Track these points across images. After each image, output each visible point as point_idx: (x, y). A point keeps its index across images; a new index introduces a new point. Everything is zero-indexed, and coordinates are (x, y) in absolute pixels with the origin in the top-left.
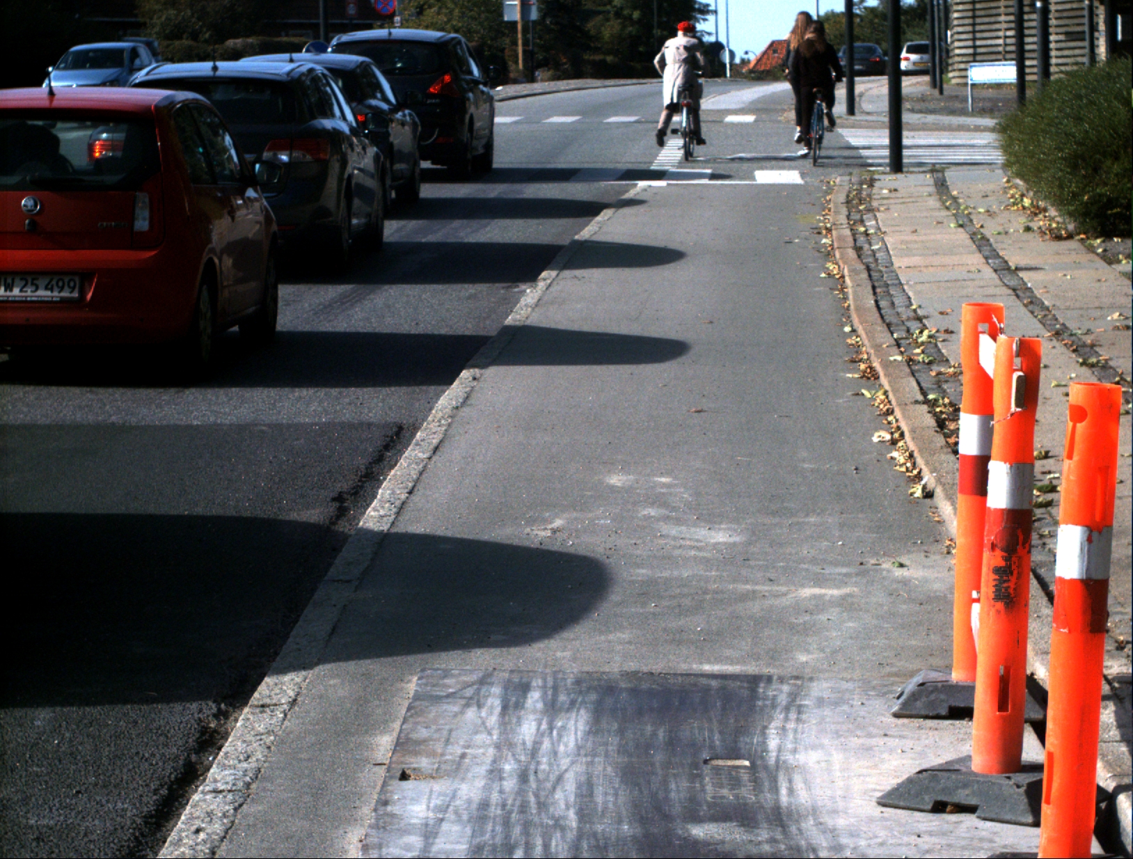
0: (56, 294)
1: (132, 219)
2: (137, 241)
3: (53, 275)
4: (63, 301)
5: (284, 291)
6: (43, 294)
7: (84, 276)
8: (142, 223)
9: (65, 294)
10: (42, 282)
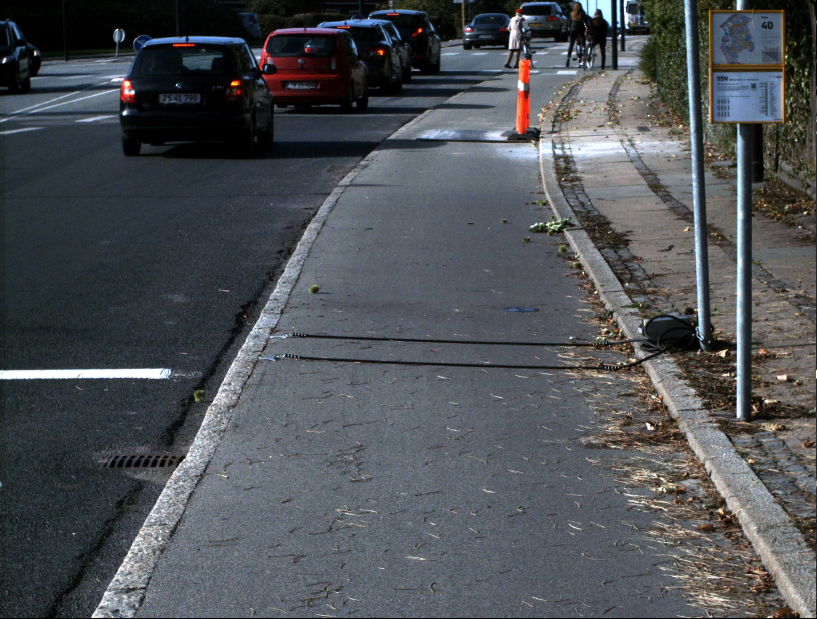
0: (309, 87)
1: (329, 64)
2: (332, 72)
3: (307, 82)
4: (311, 89)
5: (370, 99)
6: (305, 87)
7: (316, 82)
8: (333, 67)
9: (311, 87)
10: (304, 84)
